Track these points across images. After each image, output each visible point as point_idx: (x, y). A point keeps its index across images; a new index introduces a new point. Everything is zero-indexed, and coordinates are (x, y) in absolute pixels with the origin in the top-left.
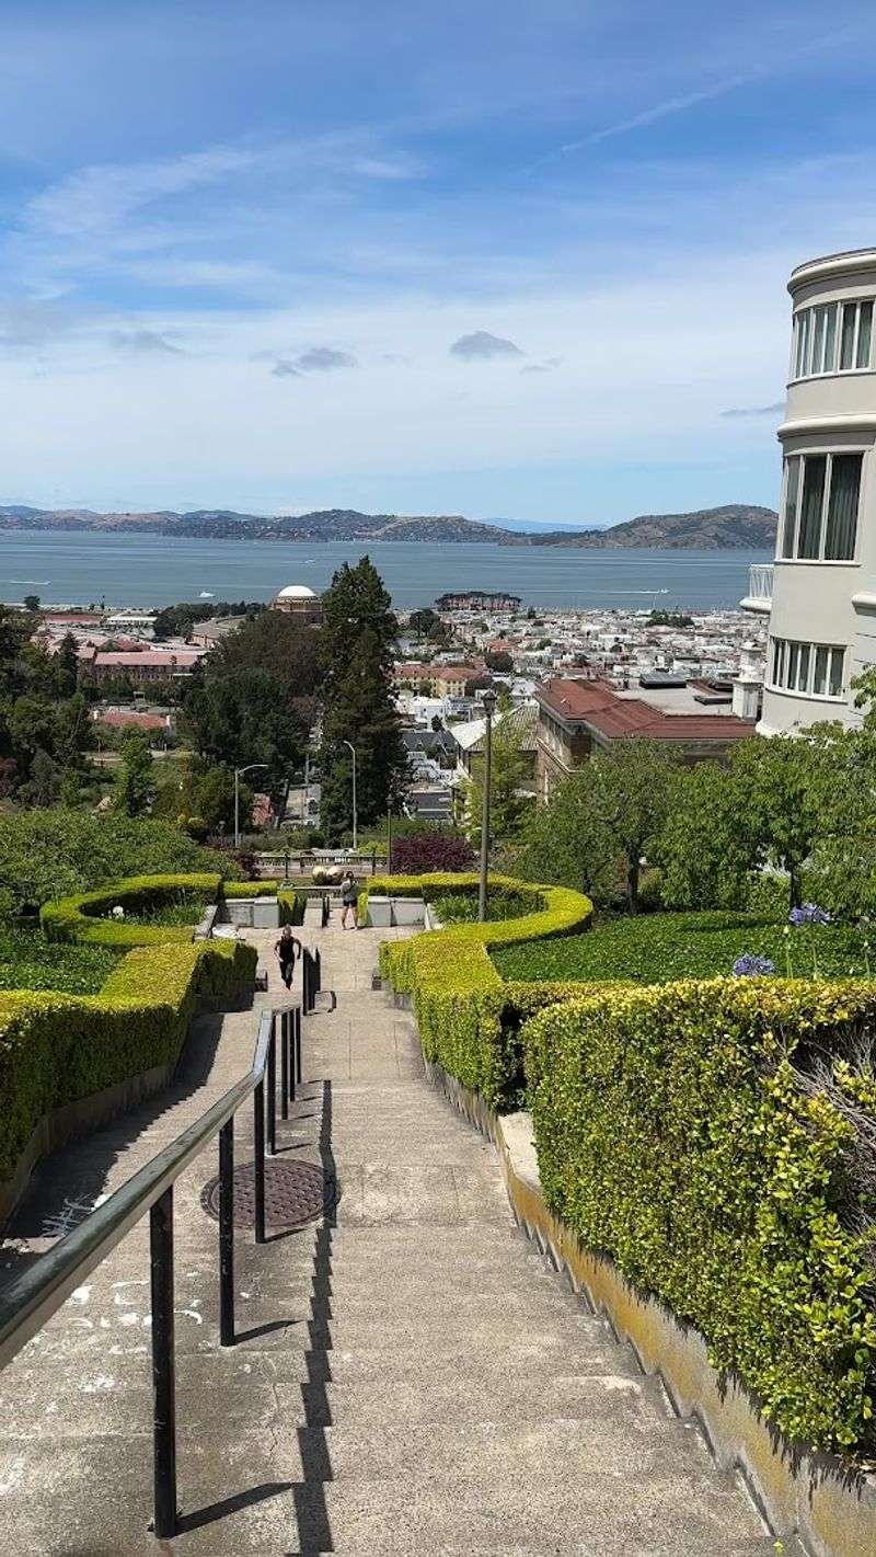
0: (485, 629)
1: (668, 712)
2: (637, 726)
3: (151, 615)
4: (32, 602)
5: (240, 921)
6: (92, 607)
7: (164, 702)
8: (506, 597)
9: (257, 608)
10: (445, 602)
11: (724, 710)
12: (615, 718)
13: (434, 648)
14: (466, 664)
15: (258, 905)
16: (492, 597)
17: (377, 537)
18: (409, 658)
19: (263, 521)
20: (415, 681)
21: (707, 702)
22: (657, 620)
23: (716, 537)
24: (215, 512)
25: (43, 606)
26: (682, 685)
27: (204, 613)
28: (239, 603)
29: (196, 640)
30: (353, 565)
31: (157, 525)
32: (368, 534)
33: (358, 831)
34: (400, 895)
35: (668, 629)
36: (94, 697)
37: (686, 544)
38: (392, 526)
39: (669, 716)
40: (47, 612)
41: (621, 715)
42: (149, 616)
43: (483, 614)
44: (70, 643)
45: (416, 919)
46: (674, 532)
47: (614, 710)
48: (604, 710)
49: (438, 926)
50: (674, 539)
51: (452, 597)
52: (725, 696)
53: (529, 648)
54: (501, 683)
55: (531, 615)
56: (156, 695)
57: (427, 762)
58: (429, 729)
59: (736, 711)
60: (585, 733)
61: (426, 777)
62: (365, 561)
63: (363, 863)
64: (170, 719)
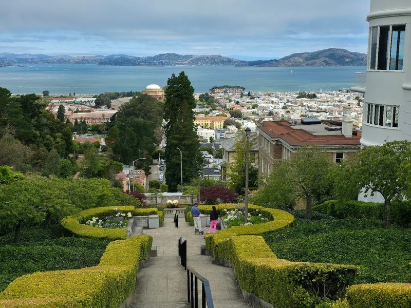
0: (230, 101)
1: (314, 134)
2: (302, 140)
3: (94, 97)
4: (46, 93)
6: (70, 95)
7: (100, 132)
8: (239, 87)
9: (137, 93)
10: (213, 89)
11: (338, 133)
12: (292, 137)
13: (210, 108)
14: (223, 115)
16: (233, 87)
17: (185, 64)
18: (200, 113)
19: (139, 59)
21: (331, 130)
22: (301, 96)
23: (324, 61)
24: (118, 55)
25: (50, 95)
26: (319, 123)
27: (116, 96)
28: (130, 92)
29: (112, 107)
30: (177, 75)
31: (96, 60)
32: (181, 62)
35: (307, 99)
37: (312, 64)
38: (191, 59)
39: (315, 136)
40: (52, 97)
41: (295, 135)
42: (93, 98)
43: (230, 95)
44: (61, 109)
46: (307, 59)
47: (291, 134)
48: (287, 134)
50: (307, 62)
51: (216, 88)
52: (338, 127)
53: (249, 108)
54: (238, 123)
55: (249, 95)
56: (96, 130)
57: (209, 156)
58: (209, 142)
59: (343, 132)
60: (279, 143)
61: (208, 162)
62: (182, 74)
63: (187, 198)
64: (102, 139)
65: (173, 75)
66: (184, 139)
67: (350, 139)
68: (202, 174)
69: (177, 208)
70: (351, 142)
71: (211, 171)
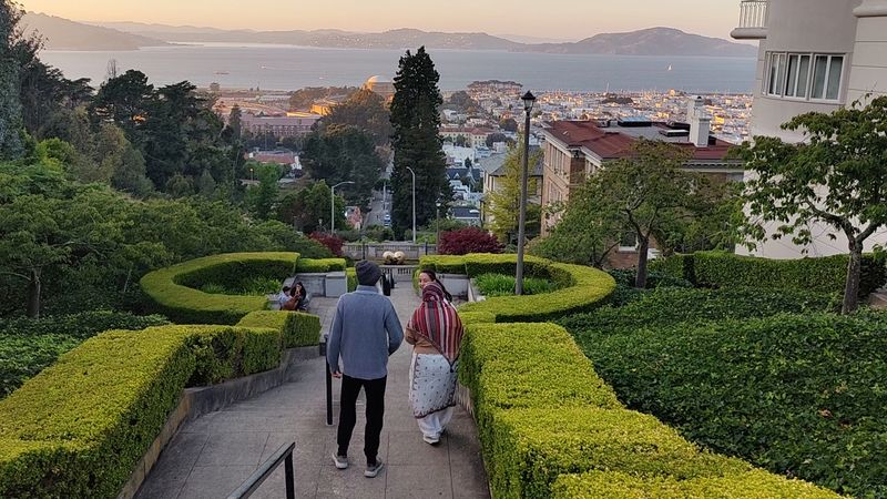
0: (500, 104)
3: (288, 94)
4: (215, 87)
5: (314, 291)
6: (252, 89)
7: (294, 149)
8: (513, 83)
9: (354, 90)
11: (682, 140)
12: (604, 145)
13: (466, 116)
14: (487, 126)
15: (329, 278)
16: (504, 83)
18: (452, 122)
20: (454, 135)
21: (670, 135)
22: (610, 99)
25: (221, 89)
27: (318, 93)
29: (315, 110)
33: (417, 230)
34: (448, 272)
35: (617, 105)
36: (251, 147)
40: (223, 92)
41: (607, 142)
43: (499, 94)
44: (236, 111)
45: (460, 291)
47: (602, 140)
48: (594, 140)
49: (480, 298)
51: (477, 83)
52: (683, 131)
54: (510, 138)
56: (289, 145)
57: (462, 187)
58: (464, 166)
59: (691, 141)
60: (581, 156)
61: (461, 198)
62: (422, 50)
63: (420, 249)
64: (297, 158)
65: (408, 52)
66: (422, 156)
67: (704, 150)
68: (450, 214)
69: (401, 264)
70: (707, 154)
71: (465, 211)
